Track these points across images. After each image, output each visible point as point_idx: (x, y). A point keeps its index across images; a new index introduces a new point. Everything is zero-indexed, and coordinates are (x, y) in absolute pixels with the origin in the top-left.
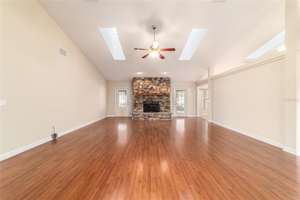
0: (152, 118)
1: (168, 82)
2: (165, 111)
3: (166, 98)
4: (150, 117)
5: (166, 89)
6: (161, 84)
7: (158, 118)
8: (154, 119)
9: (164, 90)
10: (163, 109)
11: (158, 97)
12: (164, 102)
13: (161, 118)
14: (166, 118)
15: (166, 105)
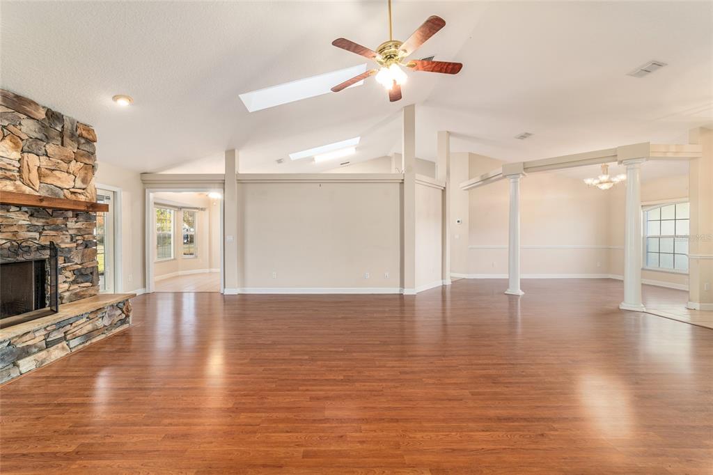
0: (43, 354)
1: (87, 148)
2: (78, 297)
3: (79, 225)
4: (25, 352)
5: (79, 184)
6: (51, 148)
7: (73, 343)
8: (56, 353)
9: (65, 182)
10: (66, 285)
11: (39, 222)
12: (70, 250)
13: (88, 336)
14: (113, 326)
15: (77, 260)
